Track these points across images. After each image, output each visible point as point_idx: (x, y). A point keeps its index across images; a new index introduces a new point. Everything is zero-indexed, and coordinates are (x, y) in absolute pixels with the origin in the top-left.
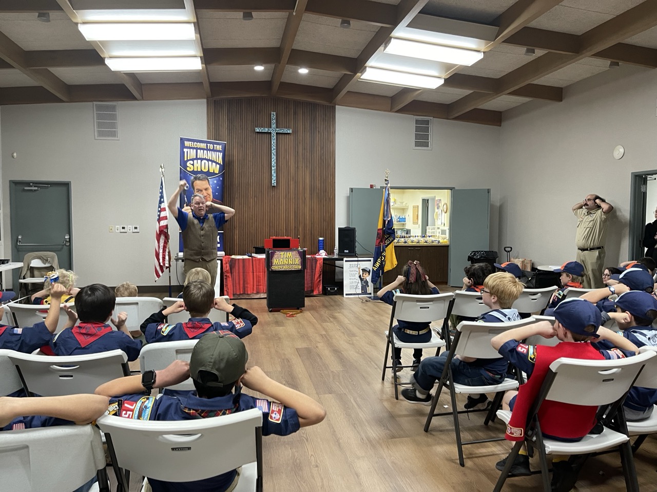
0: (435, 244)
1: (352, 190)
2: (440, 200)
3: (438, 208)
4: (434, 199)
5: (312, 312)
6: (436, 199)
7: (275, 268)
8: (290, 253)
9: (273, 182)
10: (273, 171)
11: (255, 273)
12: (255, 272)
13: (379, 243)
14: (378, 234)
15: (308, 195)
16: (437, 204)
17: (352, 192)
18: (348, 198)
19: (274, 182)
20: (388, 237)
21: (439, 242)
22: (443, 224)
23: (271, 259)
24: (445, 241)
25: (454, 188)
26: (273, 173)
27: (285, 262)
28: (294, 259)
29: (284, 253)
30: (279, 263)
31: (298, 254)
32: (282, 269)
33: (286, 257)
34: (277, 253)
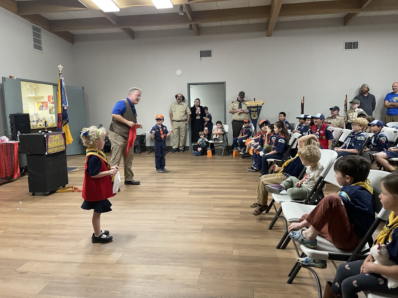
1: (4, 79)
14: (59, 118)
27: (56, 144)
28: (61, 141)
29: (54, 136)
30: (52, 146)
31: (62, 136)
32: (54, 152)
33: (56, 140)
34: (50, 137)
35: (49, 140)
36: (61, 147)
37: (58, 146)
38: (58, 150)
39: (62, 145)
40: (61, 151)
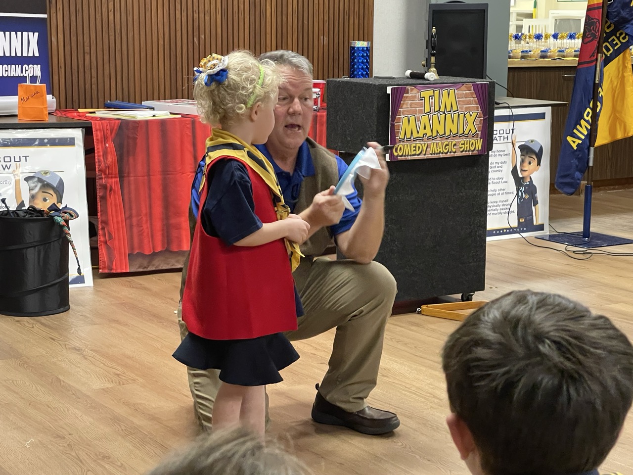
8: (452, 92)
14: (589, 24)
23: (393, 120)
27: (435, 126)
28: (461, 116)
29: (432, 94)
30: (418, 133)
31: (475, 96)
32: (425, 155)
33: (438, 109)
34: (410, 95)
35: (406, 106)
36: (462, 140)
37: (448, 133)
38: (446, 151)
39: (466, 132)
40: (456, 155)
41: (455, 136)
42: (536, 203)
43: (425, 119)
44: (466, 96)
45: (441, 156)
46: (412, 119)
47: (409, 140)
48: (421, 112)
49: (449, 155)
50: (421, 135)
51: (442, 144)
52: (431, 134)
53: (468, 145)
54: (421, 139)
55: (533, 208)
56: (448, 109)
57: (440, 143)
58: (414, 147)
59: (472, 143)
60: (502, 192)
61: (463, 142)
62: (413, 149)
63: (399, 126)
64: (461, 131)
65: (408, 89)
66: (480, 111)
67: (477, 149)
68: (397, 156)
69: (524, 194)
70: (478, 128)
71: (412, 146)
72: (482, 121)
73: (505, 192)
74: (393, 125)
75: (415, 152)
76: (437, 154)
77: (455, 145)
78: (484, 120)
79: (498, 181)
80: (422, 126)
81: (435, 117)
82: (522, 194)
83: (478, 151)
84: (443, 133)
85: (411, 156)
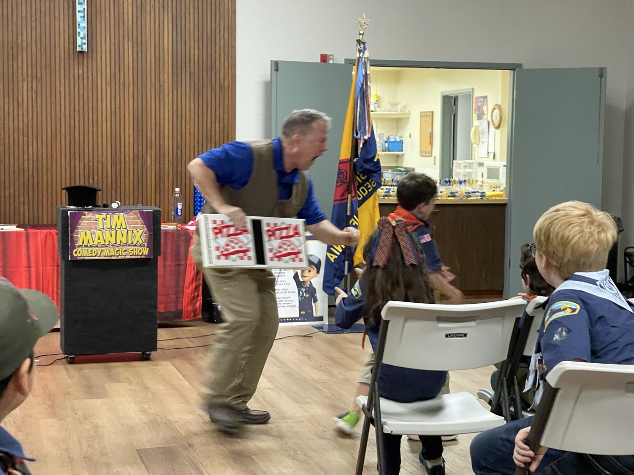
0: (475, 199)
1: (276, 66)
2: (485, 97)
3: (480, 117)
4: (469, 96)
5: (177, 362)
6: (476, 95)
7: (81, 253)
8: (121, 216)
9: (79, 42)
10: (79, 15)
11: (33, 270)
12: (33, 264)
13: (343, 195)
14: (339, 173)
15: (167, 77)
16: (479, 109)
17: (277, 70)
18: (268, 87)
19: (82, 43)
20: (364, 181)
21: (483, 195)
22: (491, 155)
23: (72, 232)
24: (498, 192)
25: (519, 66)
26: (79, 19)
27: (108, 238)
28: (130, 232)
29: (105, 217)
30: (93, 242)
31: (141, 219)
32: (99, 256)
33: (110, 227)
34: (87, 217)
35: (83, 224)
37: (118, 243)
38: (117, 255)
39: (134, 243)
40: (126, 257)
41: (124, 245)
42: (315, 300)
43: (99, 233)
44: (134, 219)
45: (113, 258)
46: (88, 233)
47: (86, 246)
48: (96, 228)
49: (120, 257)
50: (96, 243)
51: (114, 250)
52: (104, 243)
53: (136, 252)
54: (96, 246)
55: (313, 304)
56: (119, 226)
57: (112, 250)
58: (91, 251)
59: (140, 251)
60: (285, 291)
61: (132, 249)
62: (90, 252)
63: (77, 237)
64: (130, 242)
65: (85, 214)
66: (146, 229)
67: (144, 254)
68: (77, 257)
69: (304, 294)
70: (145, 240)
71: (89, 250)
72: (148, 236)
73: (287, 291)
74: (72, 236)
75: (91, 255)
76: (110, 256)
77: (125, 251)
78: (149, 235)
79: (281, 283)
80: (97, 237)
81: (107, 232)
82: (303, 293)
83: (145, 255)
84: (115, 243)
85: (88, 257)
